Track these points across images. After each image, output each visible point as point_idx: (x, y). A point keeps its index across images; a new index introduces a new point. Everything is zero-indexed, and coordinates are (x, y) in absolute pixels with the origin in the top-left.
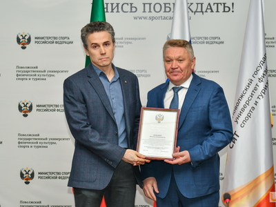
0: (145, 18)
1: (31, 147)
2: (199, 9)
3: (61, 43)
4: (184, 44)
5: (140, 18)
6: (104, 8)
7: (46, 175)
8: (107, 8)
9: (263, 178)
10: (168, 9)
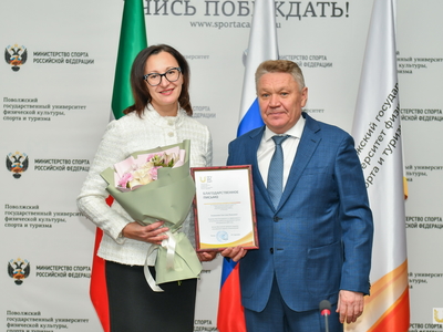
0: (208, 24)
1: (26, 225)
2: (294, 12)
3: (75, 62)
4: (288, 68)
5: (201, 24)
6: (142, 8)
7: (48, 271)
8: (148, 8)
9: (390, 279)
10: (244, 11)
